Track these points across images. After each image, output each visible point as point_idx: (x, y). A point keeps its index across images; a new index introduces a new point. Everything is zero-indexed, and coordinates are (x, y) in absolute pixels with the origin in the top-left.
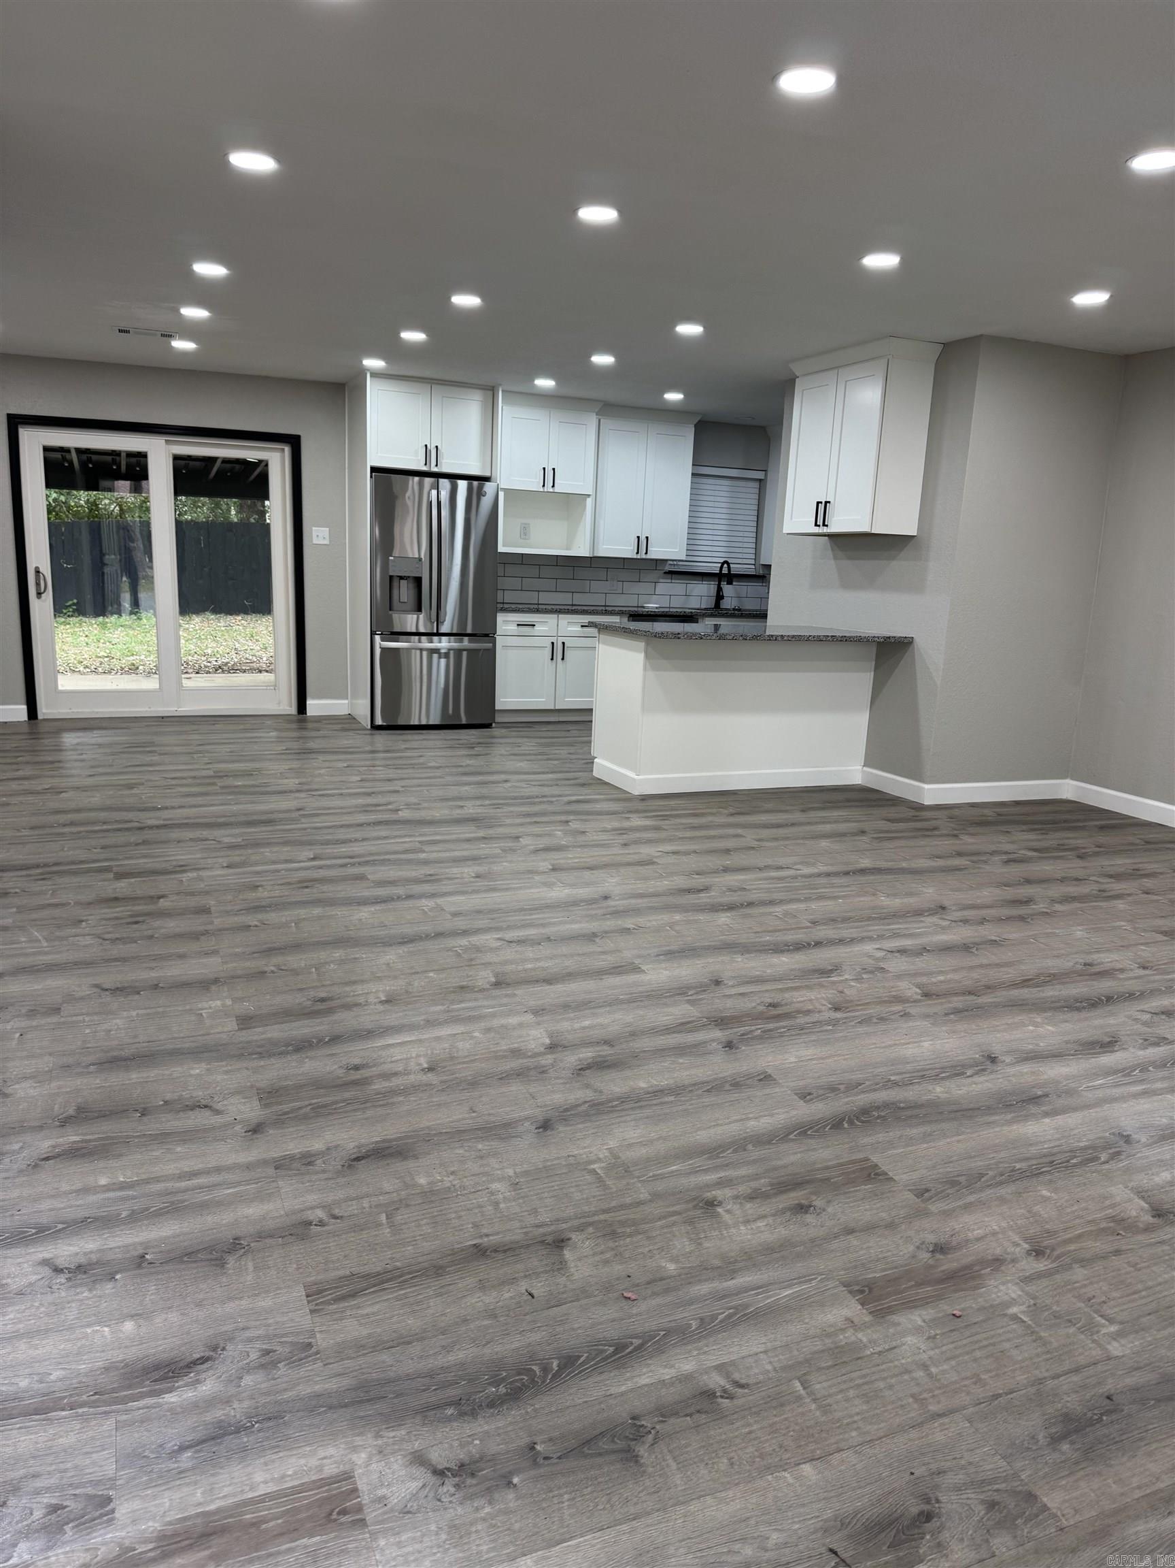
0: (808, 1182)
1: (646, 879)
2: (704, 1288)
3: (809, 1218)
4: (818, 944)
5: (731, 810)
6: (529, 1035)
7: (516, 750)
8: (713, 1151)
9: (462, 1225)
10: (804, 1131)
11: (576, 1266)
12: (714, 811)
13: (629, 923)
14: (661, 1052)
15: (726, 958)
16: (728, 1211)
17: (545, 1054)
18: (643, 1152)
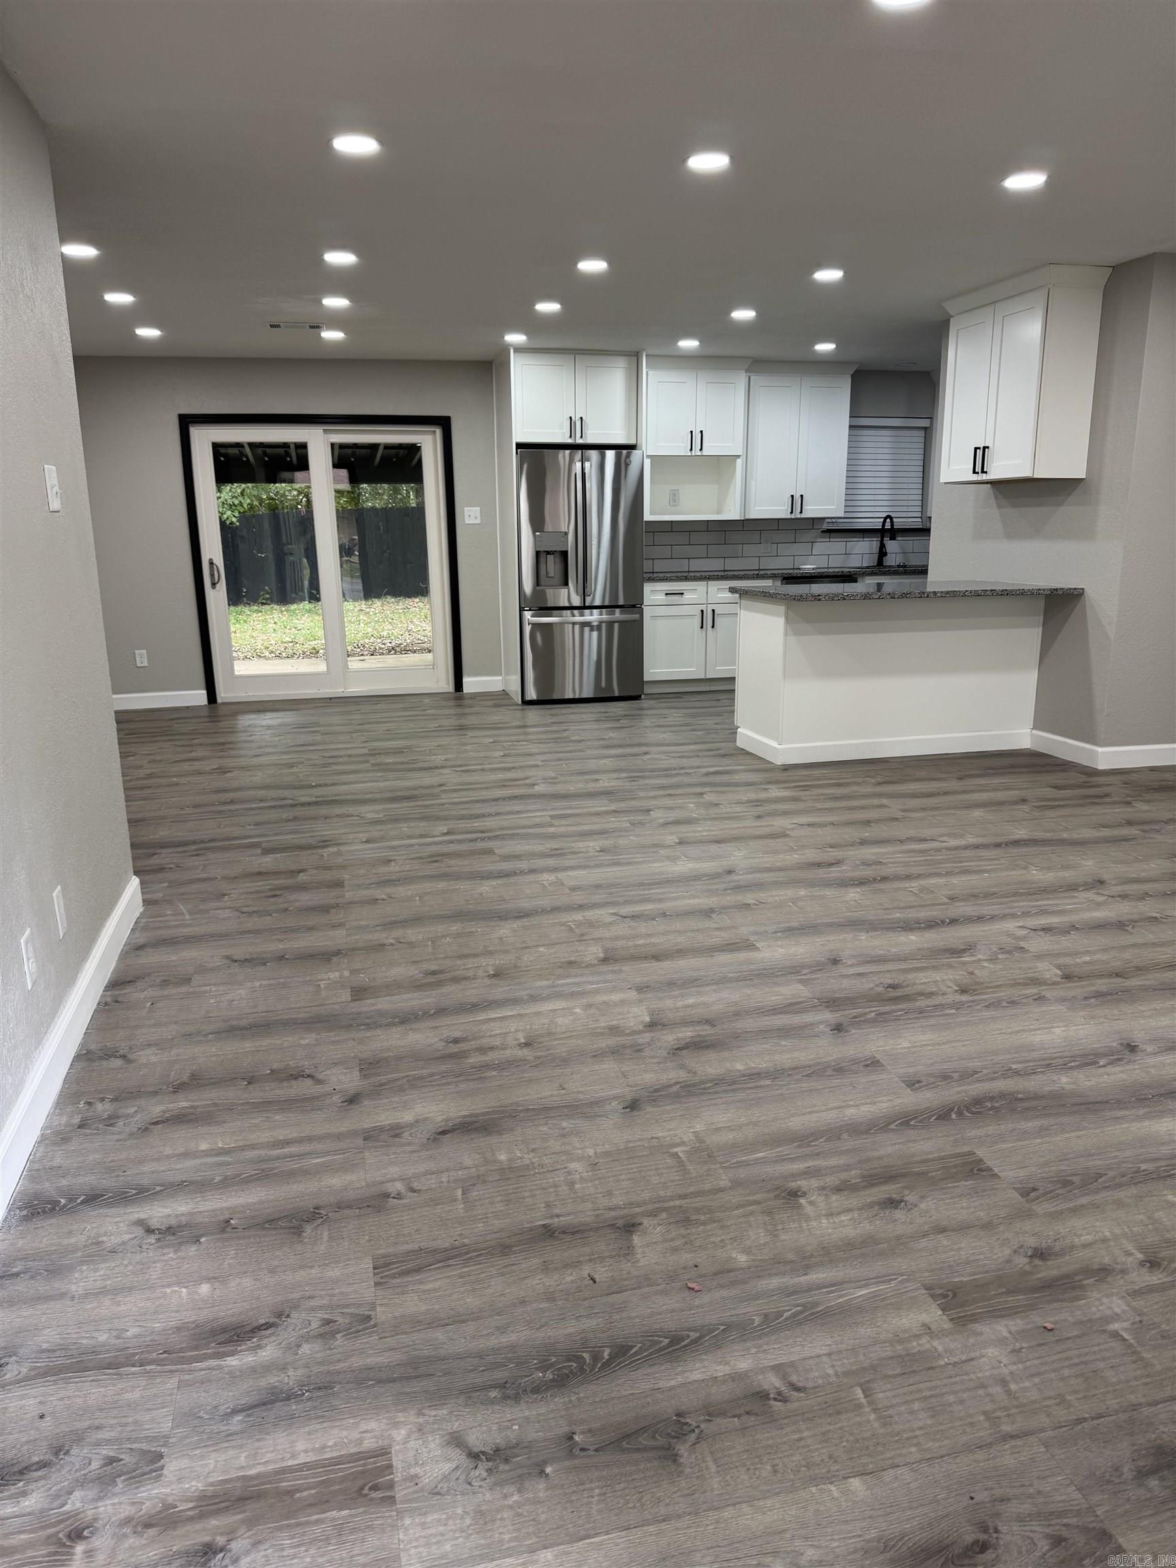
0: (904, 1175)
1: (775, 852)
2: (774, 1282)
3: (899, 1214)
4: (954, 921)
5: (879, 779)
6: (629, 1012)
7: (662, 722)
8: (804, 1139)
9: (535, 1204)
10: (906, 1121)
11: (643, 1252)
12: (860, 780)
13: (749, 898)
14: (764, 1034)
15: (849, 936)
16: (811, 1203)
17: (643, 1032)
18: (730, 1136)
